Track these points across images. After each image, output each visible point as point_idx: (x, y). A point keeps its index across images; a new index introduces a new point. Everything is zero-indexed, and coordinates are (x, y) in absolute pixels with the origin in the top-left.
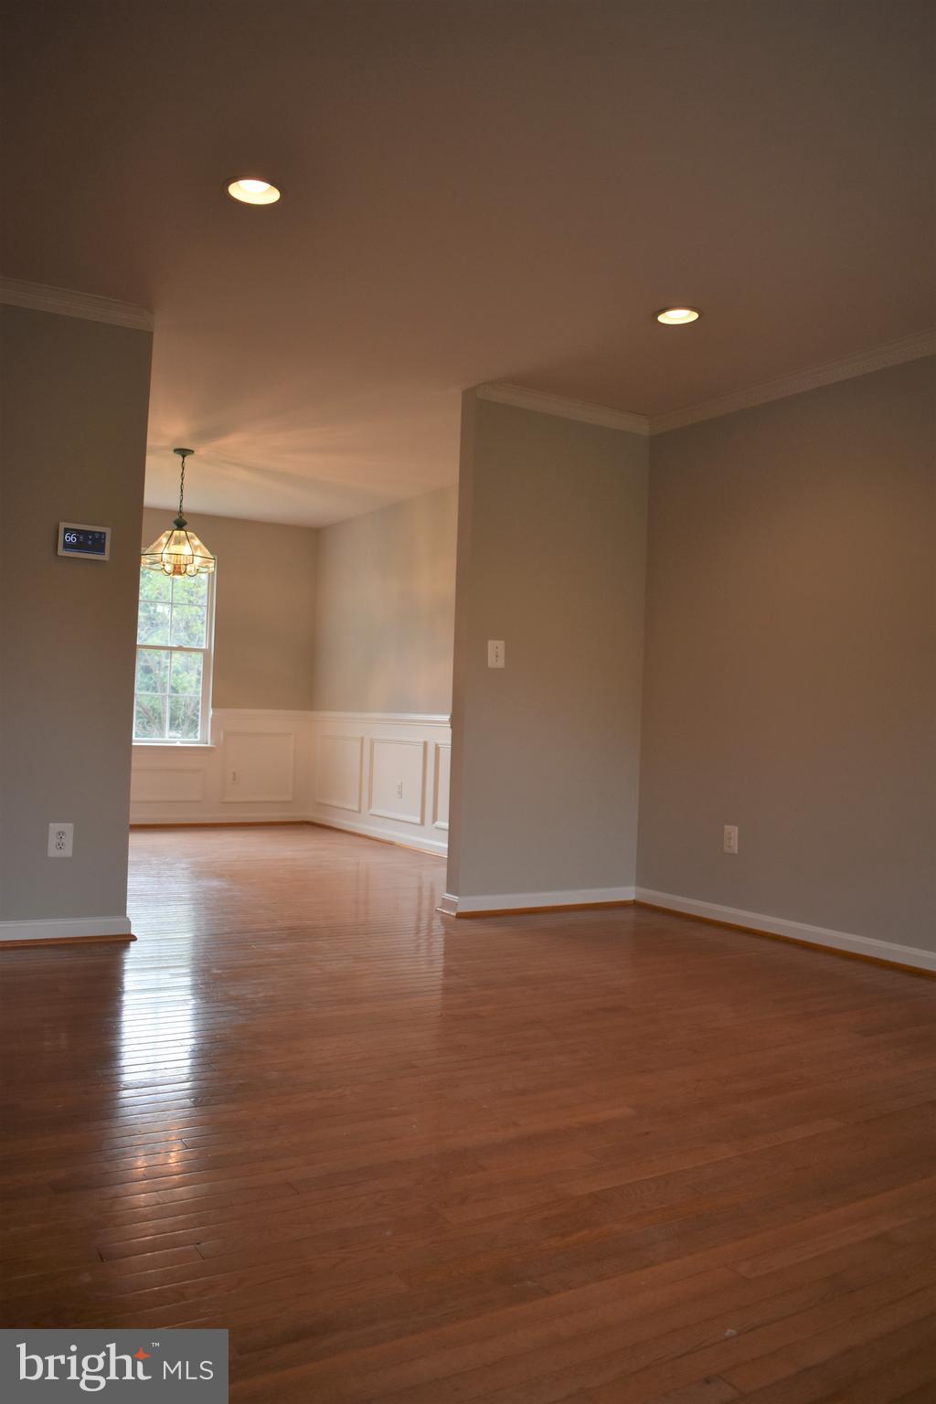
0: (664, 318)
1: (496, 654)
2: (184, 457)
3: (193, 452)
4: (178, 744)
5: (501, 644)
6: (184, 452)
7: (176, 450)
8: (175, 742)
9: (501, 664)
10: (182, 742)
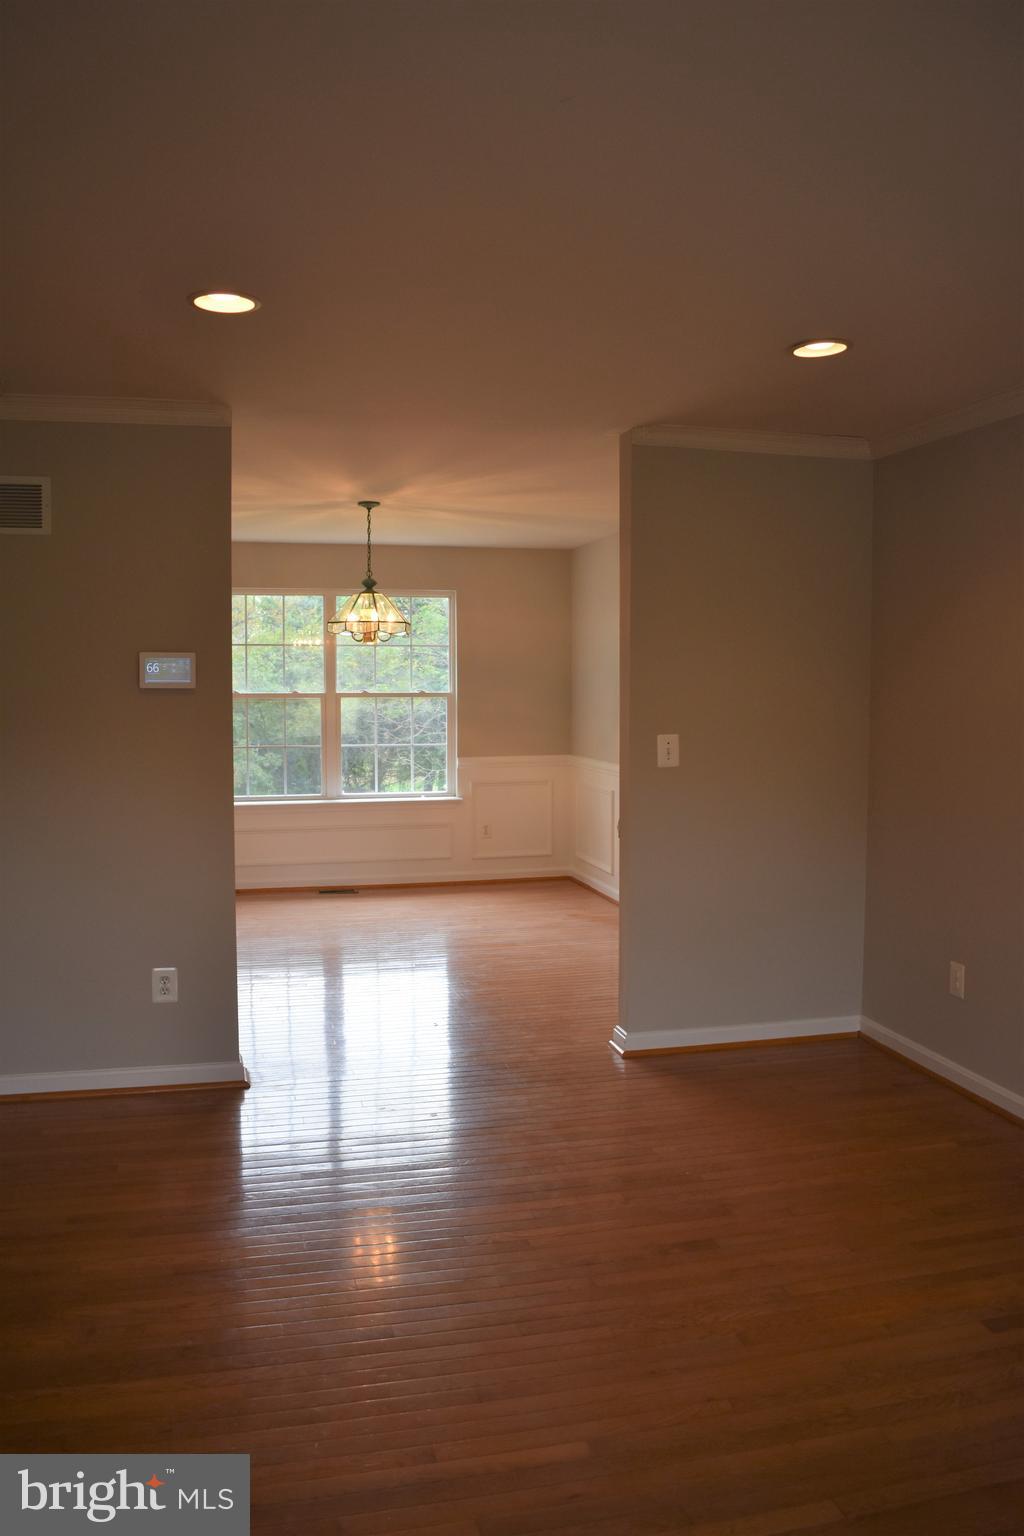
0: (800, 353)
1: (668, 749)
2: (369, 509)
3: (378, 503)
4: (423, 798)
5: (674, 738)
6: (369, 505)
7: (360, 503)
8: (419, 796)
9: (674, 762)
10: (427, 796)
